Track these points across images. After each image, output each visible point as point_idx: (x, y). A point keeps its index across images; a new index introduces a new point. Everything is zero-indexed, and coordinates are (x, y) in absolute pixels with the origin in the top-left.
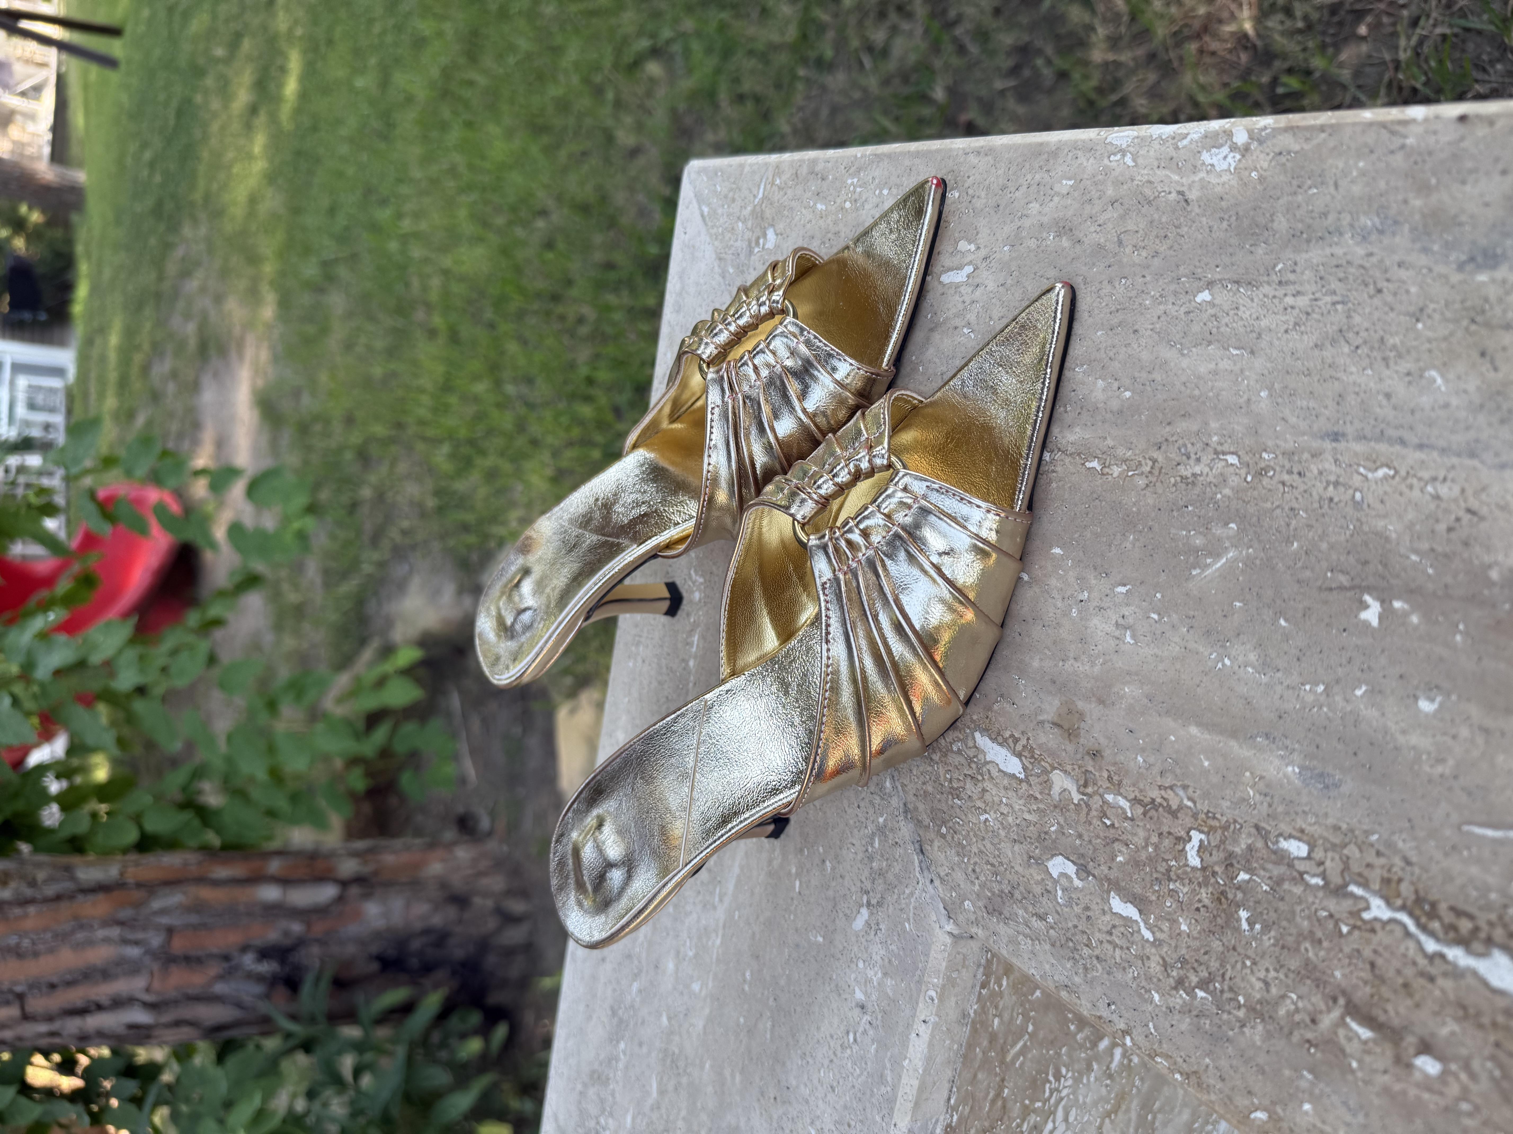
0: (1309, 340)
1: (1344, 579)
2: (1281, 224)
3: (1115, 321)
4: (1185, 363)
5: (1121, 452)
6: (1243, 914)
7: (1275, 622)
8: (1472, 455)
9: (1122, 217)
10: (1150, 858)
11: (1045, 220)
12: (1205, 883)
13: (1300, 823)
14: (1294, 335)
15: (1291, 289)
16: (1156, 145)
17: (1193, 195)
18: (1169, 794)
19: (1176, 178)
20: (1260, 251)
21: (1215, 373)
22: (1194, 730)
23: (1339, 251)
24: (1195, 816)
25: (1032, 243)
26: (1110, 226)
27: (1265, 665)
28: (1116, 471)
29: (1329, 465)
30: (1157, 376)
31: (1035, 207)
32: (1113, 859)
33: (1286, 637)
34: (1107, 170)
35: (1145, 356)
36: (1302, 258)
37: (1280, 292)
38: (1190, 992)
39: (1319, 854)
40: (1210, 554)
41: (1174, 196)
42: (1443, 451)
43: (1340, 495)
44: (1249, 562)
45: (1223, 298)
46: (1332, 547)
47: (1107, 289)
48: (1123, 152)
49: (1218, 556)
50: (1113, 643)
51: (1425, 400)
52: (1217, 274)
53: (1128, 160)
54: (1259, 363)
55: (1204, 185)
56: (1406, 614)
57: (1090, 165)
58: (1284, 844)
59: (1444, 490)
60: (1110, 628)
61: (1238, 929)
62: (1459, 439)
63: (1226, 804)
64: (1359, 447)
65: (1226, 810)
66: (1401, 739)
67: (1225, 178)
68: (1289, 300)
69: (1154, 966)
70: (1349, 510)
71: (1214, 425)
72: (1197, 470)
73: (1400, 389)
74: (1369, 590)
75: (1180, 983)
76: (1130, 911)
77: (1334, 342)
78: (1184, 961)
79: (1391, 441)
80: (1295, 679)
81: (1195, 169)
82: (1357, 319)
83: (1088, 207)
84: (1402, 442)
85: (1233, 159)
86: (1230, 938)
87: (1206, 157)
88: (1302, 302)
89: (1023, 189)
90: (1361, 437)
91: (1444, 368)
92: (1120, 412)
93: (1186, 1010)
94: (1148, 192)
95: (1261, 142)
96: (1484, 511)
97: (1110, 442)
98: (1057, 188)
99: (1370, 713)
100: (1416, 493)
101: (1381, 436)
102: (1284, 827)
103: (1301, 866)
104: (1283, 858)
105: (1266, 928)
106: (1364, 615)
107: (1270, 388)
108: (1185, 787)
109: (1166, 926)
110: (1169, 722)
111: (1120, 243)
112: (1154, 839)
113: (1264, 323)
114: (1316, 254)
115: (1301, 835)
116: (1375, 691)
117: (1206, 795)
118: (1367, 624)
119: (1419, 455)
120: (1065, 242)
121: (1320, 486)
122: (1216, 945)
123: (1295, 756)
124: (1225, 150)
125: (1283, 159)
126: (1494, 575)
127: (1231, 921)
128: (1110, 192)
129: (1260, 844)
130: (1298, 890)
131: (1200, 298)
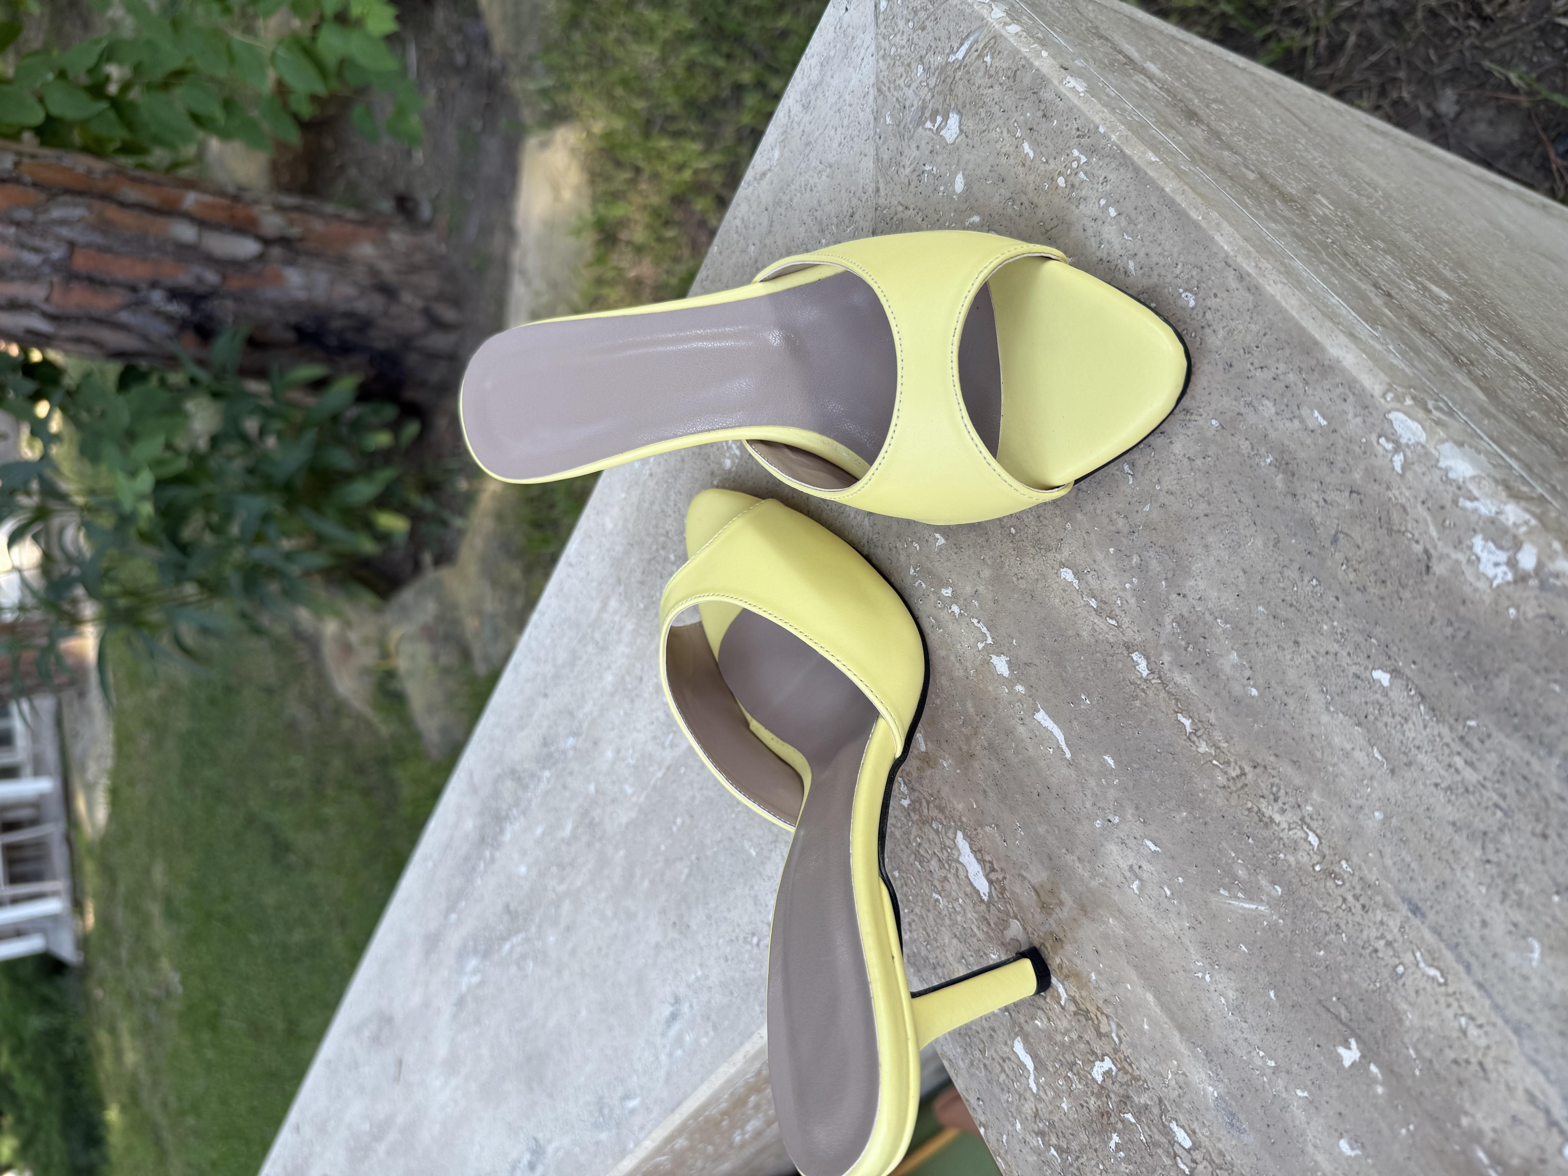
0: (1450, 813)
1: (1344, 1014)
2: (1503, 685)
3: (1283, 613)
4: (1325, 718)
5: (1217, 736)
6: (1115, 1138)
7: (1266, 988)
8: (1517, 1031)
9: (1355, 517)
10: (1063, 1044)
11: (1273, 435)
12: (1098, 1096)
13: (1196, 1126)
14: (1441, 796)
15: (1467, 753)
16: (1436, 475)
17: (1439, 569)
18: (1104, 1020)
19: (1434, 534)
20: (1465, 691)
21: (1347, 755)
22: (1150, 997)
23: (1536, 766)
24: (1116, 1051)
25: (1245, 446)
26: (1335, 512)
27: (1237, 1009)
28: (1203, 748)
29: (1394, 923)
30: (1292, 706)
31: (1268, 408)
32: (1033, 1018)
33: (1268, 1006)
34: (1368, 450)
35: (1292, 675)
36: (1499, 737)
37: (1456, 747)
38: (1048, 1145)
39: (1197, 1156)
40: (1245, 892)
41: (1418, 548)
42: (1496, 1007)
43: (1385, 954)
44: (1273, 928)
45: (1400, 698)
46: (1351, 983)
47: (1292, 573)
48: (1398, 448)
49: (1251, 900)
50: (1119, 878)
51: (1512, 958)
52: (1410, 670)
53: (1398, 461)
54: (1392, 787)
55: (1456, 570)
56: (1374, 1081)
57: (1354, 423)
58: (1174, 1126)
59: (1473, 1032)
60: (1124, 865)
61: (1106, 1143)
62: (1515, 1011)
63: (1144, 1064)
64: (1430, 937)
65: (1143, 1067)
66: (1310, 1148)
67: (1482, 585)
68: (1459, 762)
69: (1028, 1108)
70: (1386, 973)
71: (1315, 796)
72: (1277, 818)
73: (1499, 930)
74: (1359, 1040)
75: (1041, 1133)
76: (1029, 1063)
77: (1471, 837)
78: (1052, 1125)
79: (1459, 958)
80: (1255, 1039)
81: (1458, 544)
82: (1506, 839)
83: (1324, 469)
84: (1468, 968)
85: (1503, 575)
86: (1096, 1142)
87: (1478, 542)
88: (1471, 776)
89: (1267, 375)
90: (1437, 931)
91: (1549, 950)
92: (1237, 701)
93: (1038, 1152)
94: (1396, 516)
95: (1543, 586)
96: (1493, 1076)
97: (1212, 717)
98: (1305, 411)
99: (1299, 1114)
100: (1449, 1014)
101: (1454, 947)
102: (1181, 1117)
103: (1180, 1151)
104: (1168, 1133)
105: (1128, 1160)
106: (1341, 1050)
107: (1387, 818)
108: (1119, 1026)
109: (1051, 1094)
110: (1134, 976)
111: (1335, 541)
112: (1074, 1036)
113: (1421, 757)
114: (1514, 748)
115: (1191, 1134)
116: (1311, 1103)
117: (1133, 1046)
118: (1339, 1059)
119: (1474, 990)
120: (1279, 481)
121: (1374, 933)
122: (1084, 1137)
123: (1221, 1085)
124: (1502, 557)
125: (1551, 627)
126: (1465, 1121)
127: (1104, 1132)
128: (1357, 476)
129: (1156, 1111)
130: (1168, 1162)
131: (1378, 674)
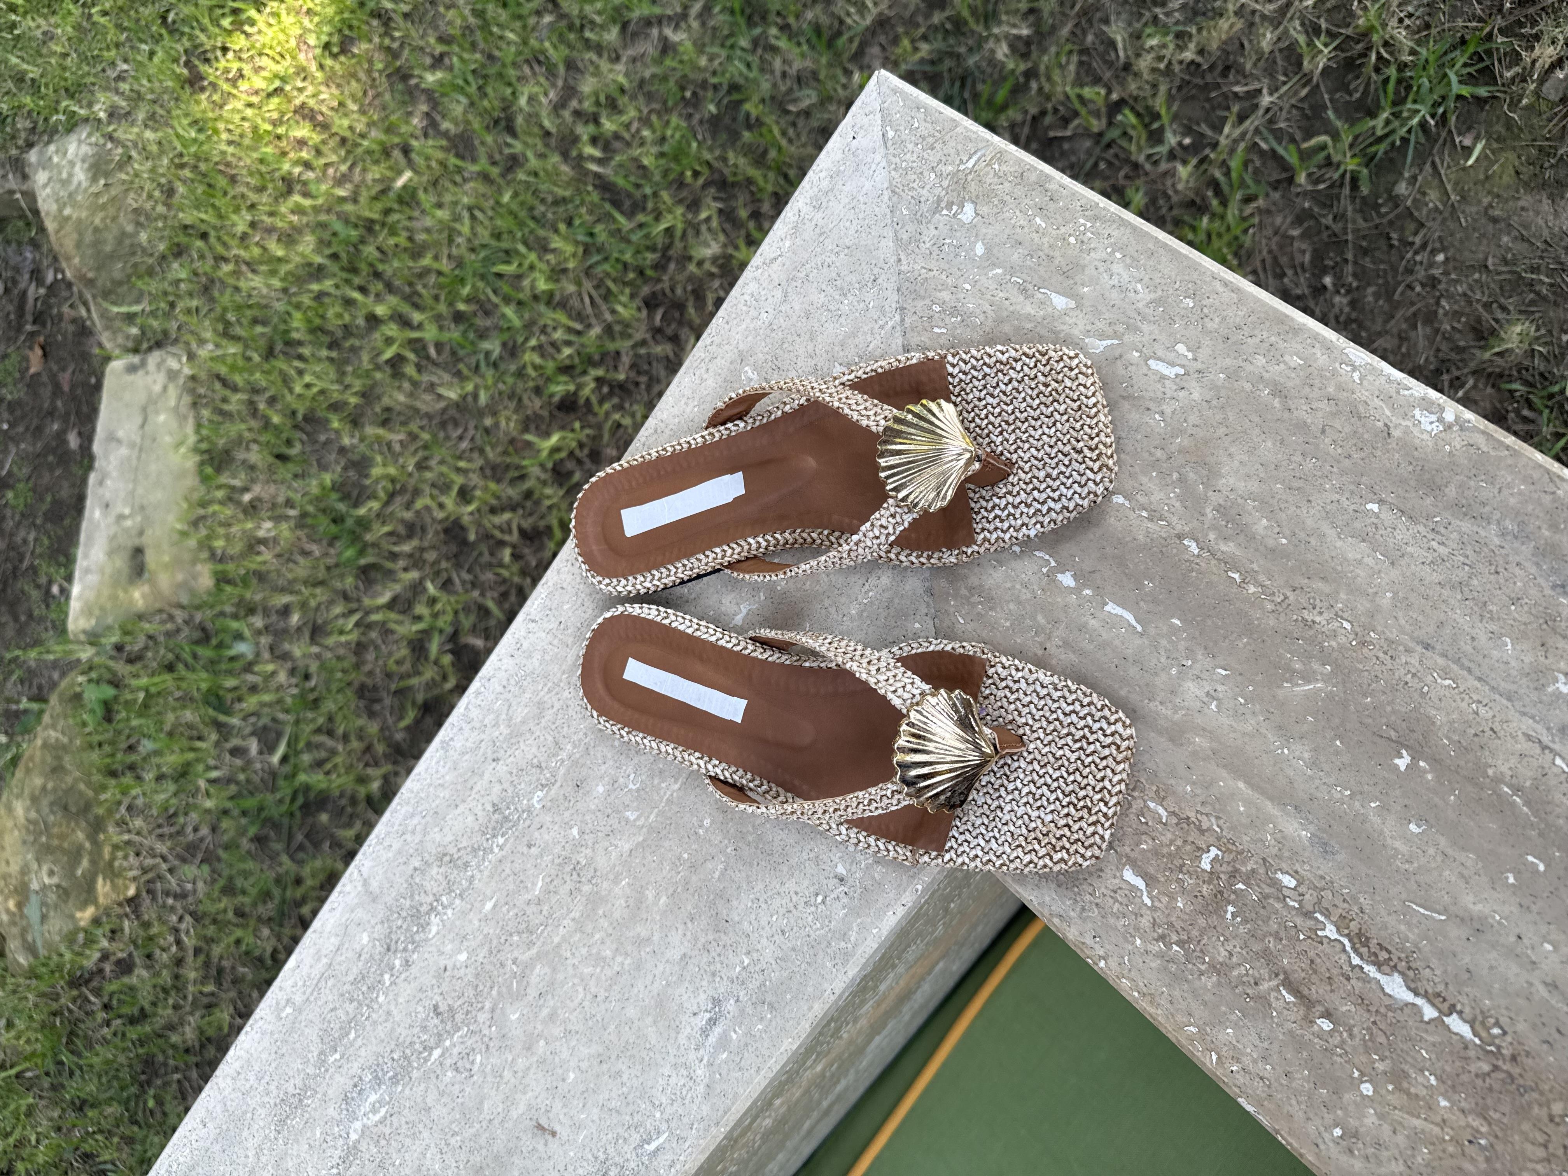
0: (1436, 578)
1: (1393, 734)
2: (1451, 491)
3: (1296, 484)
4: (1339, 544)
5: (1262, 578)
6: (1231, 909)
7: (1333, 740)
8: (1509, 699)
9: (1334, 415)
10: (1170, 854)
11: (1266, 376)
12: (1209, 883)
13: (1297, 867)
14: (1427, 568)
15: (1439, 538)
16: (1383, 379)
17: (1396, 433)
18: (1204, 818)
19: (1388, 413)
20: (1429, 501)
21: (1359, 562)
22: (1241, 785)
23: (1483, 533)
24: (1219, 839)
25: (1248, 386)
26: (1320, 414)
27: (1313, 764)
28: (1252, 589)
29: (1414, 660)
30: (1313, 542)
31: (1260, 361)
32: (1138, 844)
33: (1337, 753)
34: (1335, 373)
35: (1309, 522)
36: (1456, 522)
37: (1430, 536)
38: (1168, 946)
39: (1301, 889)
40: (1303, 678)
41: (1380, 424)
42: (1493, 688)
43: (1413, 683)
44: (1330, 696)
45: (1387, 516)
46: (1394, 712)
47: (1298, 458)
48: (1354, 368)
49: (1309, 682)
50: (1199, 704)
51: (1495, 653)
52: (1391, 498)
53: (1356, 376)
54: (1394, 574)
55: (1407, 431)
56: (1425, 772)
57: (1322, 359)
58: (1279, 876)
59: (1482, 711)
60: (1201, 694)
61: (1223, 917)
62: (1504, 686)
63: (1246, 838)
64: (1441, 661)
65: (1245, 841)
66: (1389, 841)
67: (1425, 436)
68: (1434, 544)
69: (1145, 922)
70: (1416, 696)
71: (1343, 596)
72: (1318, 619)
73: (1483, 638)
74: (1407, 748)
75: (1162, 938)
76: (1140, 883)
77: (1453, 587)
78: (1171, 925)
79: (1462, 667)
80: (1331, 780)
81: (1405, 416)
82: (1475, 582)
83: (1307, 390)
84: (1469, 671)
85: (1437, 428)
86: (1214, 920)
87: (1417, 412)
88: (1442, 550)
89: (1256, 340)
90: (1444, 655)
91: (1515, 640)
92: (1273, 550)
93: (1160, 955)
94: (1361, 409)
95: (1462, 429)
96: (1501, 734)
97: (1255, 566)
98: (1287, 358)
99: (1376, 820)
100: (1464, 705)
101: (1457, 661)
102: (1284, 866)
103: (1286, 892)
104: (1276, 884)
105: (1245, 921)
106: (1397, 761)
107: (1395, 594)
108: (1218, 818)
109: (1165, 900)
110: (1224, 773)
111: (1323, 432)
112: (1179, 842)
113: (1410, 549)
114: (1466, 526)
115: (1295, 874)
116: (1384, 808)
117: (1232, 828)
118: (1397, 767)
119: (1477, 684)
120: (1276, 403)
121: (1403, 671)
122: (1202, 922)
123: (1312, 828)
124: (1434, 418)
125: (1472, 450)
126: (1490, 772)
127: (1219, 911)
128: (1331, 389)
129: (1262, 871)
130: (1278, 905)
131: (1369, 506)
